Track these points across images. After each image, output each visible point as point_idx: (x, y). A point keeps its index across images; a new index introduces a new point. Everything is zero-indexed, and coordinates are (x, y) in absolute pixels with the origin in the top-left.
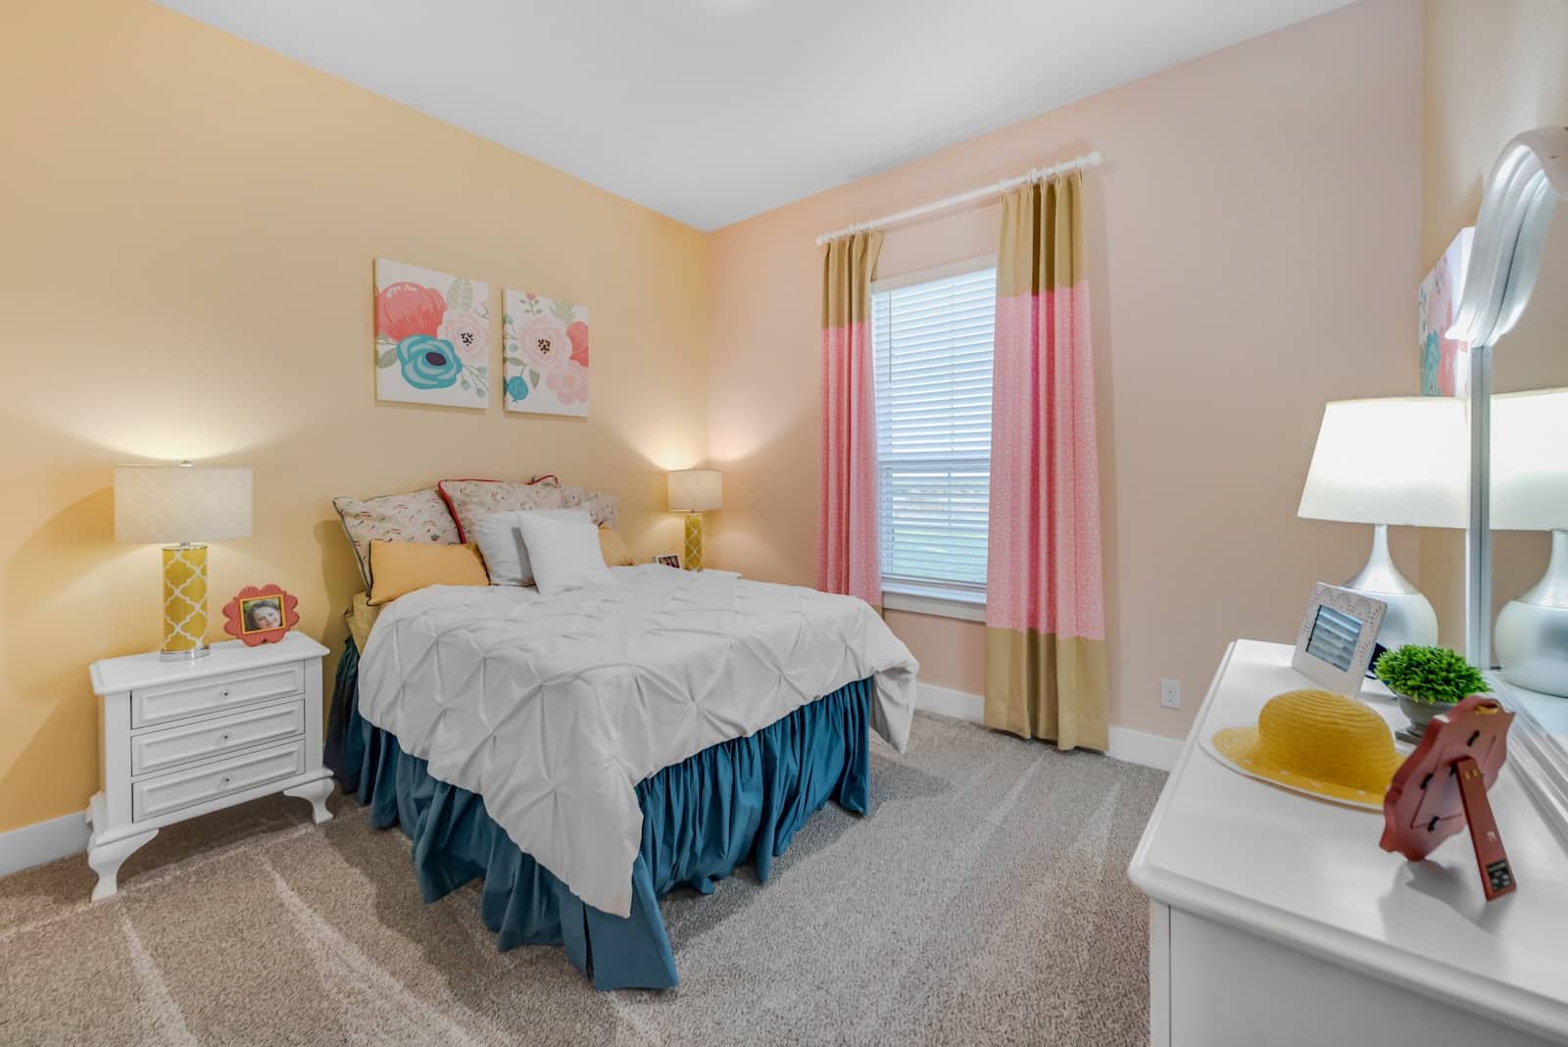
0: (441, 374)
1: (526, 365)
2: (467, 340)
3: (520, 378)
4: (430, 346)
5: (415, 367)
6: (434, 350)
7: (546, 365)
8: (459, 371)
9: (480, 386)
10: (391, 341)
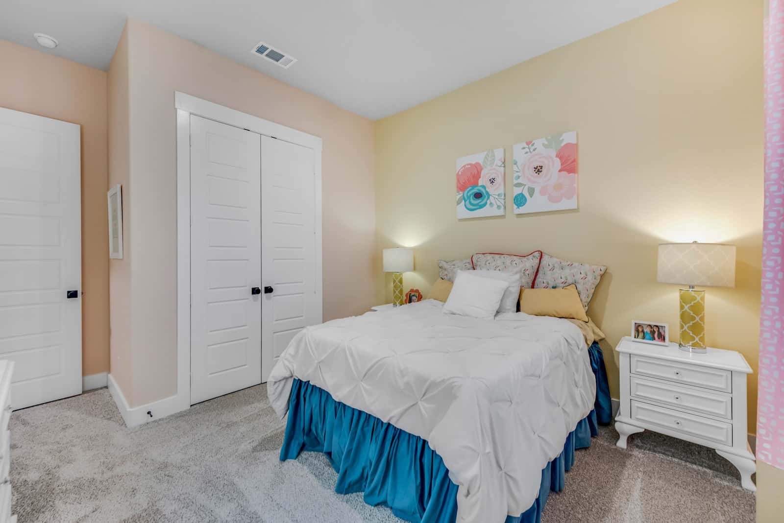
0: (480, 202)
1: (525, 185)
2: (492, 182)
3: (522, 194)
4: (475, 190)
5: (470, 203)
6: (478, 191)
7: (539, 181)
8: (488, 198)
9: (499, 203)
10: (461, 193)
